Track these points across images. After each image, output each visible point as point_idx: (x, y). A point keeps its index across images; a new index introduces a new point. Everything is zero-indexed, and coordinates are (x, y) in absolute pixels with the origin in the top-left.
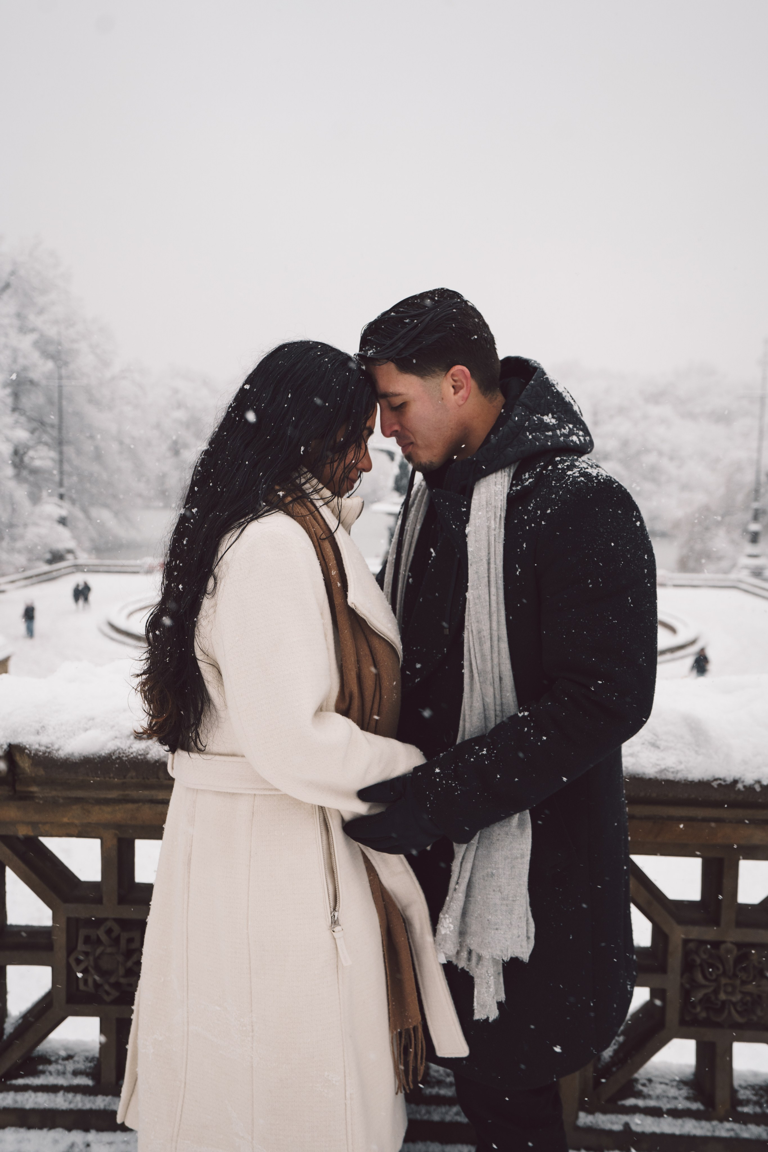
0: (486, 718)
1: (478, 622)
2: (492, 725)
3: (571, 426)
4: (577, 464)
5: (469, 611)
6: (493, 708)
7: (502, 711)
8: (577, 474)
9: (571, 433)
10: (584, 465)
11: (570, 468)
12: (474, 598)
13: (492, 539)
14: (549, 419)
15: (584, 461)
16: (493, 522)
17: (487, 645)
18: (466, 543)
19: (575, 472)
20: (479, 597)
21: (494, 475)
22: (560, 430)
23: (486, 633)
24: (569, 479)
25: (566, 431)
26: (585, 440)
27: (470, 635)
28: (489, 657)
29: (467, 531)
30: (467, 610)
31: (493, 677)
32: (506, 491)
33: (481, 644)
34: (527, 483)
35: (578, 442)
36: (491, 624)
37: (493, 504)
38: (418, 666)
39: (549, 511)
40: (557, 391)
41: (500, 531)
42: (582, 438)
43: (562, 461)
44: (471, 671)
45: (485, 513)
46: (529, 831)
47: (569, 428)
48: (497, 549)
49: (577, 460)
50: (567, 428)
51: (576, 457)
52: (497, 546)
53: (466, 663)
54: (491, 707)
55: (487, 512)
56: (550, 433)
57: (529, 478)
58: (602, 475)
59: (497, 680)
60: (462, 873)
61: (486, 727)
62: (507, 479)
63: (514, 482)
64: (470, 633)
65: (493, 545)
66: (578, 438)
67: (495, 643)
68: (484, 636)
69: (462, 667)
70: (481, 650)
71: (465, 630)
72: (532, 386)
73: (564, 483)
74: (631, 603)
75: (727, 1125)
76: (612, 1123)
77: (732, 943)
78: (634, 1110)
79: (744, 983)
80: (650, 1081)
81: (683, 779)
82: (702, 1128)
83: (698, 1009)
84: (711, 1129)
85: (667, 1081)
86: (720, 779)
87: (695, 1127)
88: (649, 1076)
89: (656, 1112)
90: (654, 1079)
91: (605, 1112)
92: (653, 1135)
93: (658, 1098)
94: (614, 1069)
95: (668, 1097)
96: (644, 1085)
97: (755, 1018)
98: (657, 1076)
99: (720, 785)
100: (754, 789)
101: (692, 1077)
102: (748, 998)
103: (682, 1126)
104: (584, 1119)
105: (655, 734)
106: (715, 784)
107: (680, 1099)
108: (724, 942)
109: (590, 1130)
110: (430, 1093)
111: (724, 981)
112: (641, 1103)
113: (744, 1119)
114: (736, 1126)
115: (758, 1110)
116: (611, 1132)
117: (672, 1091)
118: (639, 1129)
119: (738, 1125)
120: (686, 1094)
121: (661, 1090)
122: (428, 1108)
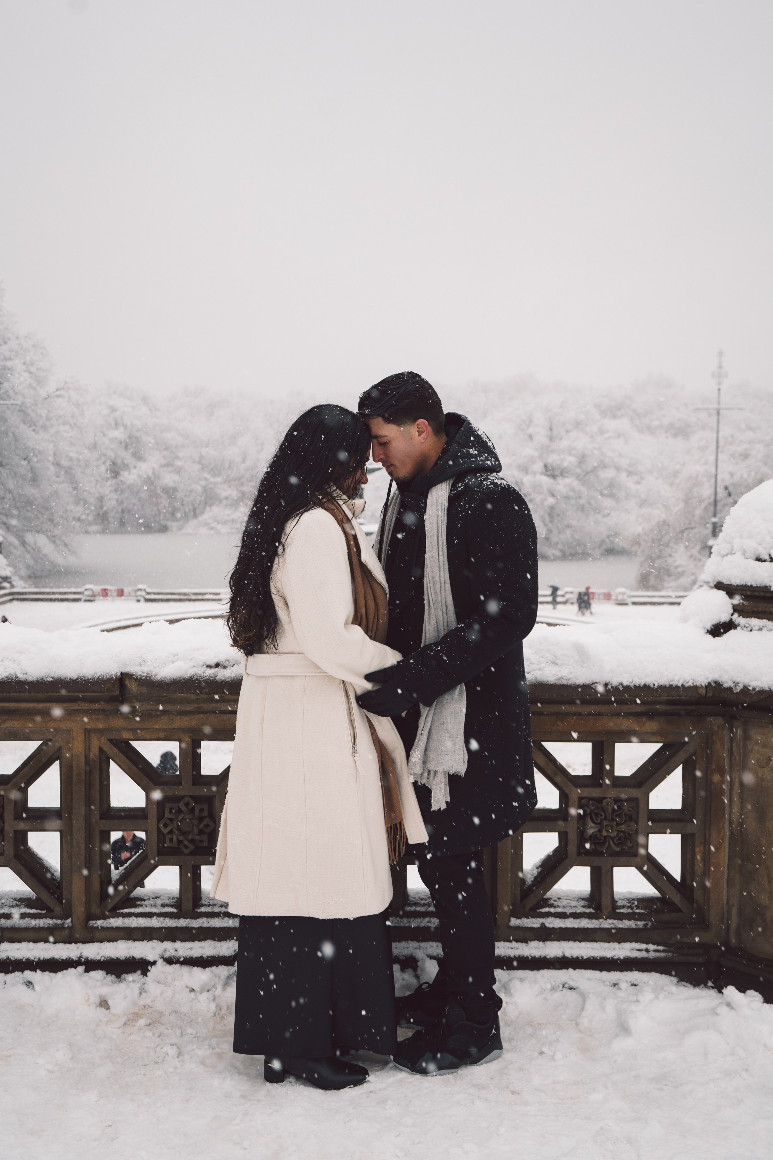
0: (438, 631)
1: (432, 572)
2: (442, 635)
3: (486, 455)
4: (489, 477)
5: (427, 566)
6: (442, 624)
7: (448, 626)
8: (489, 483)
9: (487, 459)
10: (494, 478)
11: (485, 480)
12: (429, 558)
13: (440, 522)
14: (473, 451)
15: (493, 476)
16: (440, 512)
17: (438, 585)
18: (425, 525)
19: (488, 482)
20: (433, 557)
21: (440, 484)
22: (480, 458)
23: (437, 579)
24: (484, 486)
25: (483, 458)
26: (495, 463)
27: (428, 580)
28: (439, 593)
29: (425, 518)
30: (425, 565)
31: (442, 606)
32: (448, 494)
33: (434, 586)
34: (460, 489)
35: (491, 465)
36: (440, 574)
37: (440, 502)
38: (397, 602)
39: (473, 505)
40: (478, 434)
41: (444, 518)
42: (493, 463)
43: (481, 476)
44: (429, 602)
45: (435, 507)
46: (465, 697)
47: (485, 456)
48: (443, 528)
49: (490, 475)
50: (484, 456)
51: (489, 474)
52: (443, 527)
53: (426, 598)
54: (441, 623)
55: (437, 506)
56: (474, 459)
57: (461, 486)
58: (503, 484)
59: (444, 607)
60: (426, 724)
61: (439, 636)
62: (448, 487)
63: (452, 489)
64: (428, 579)
65: (440, 526)
66: (491, 462)
67: (443, 584)
68: (436, 581)
69: (423, 600)
70: (434, 589)
71: (425, 577)
72: (462, 431)
73: (481, 489)
74: (522, 558)
75: (609, 921)
76: (533, 923)
77: (611, 798)
78: (548, 915)
79: (618, 824)
80: (559, 899)
81: (573, 683)
82: (592, 923)
84: (599, 924)
85: (571, 898)
87: (588, 923)
88: (559, 896)
89: (562, 916)
90: (561, 897)
91: (528, 917)
92: (560, 928)
93: (564, 907)
94: (534, 888)
95: (571, 907)
96: (555, 901)
97: (626, 848)
98: (564, 896)
100: (619, 688)
101: (588, 896)
102: (622, 834)
103: (579, 923)
104: (514, 922)
107: (579, 907)
108: (606, 798)
109: (518, 928)
110: (410, 910)
111: (605, 823)
112: (552, 910)
113: (621, 917)
114: (615, 922)
115: (630, 911)
116: (532, 929)
117: (574, 903)
118: (551, 926)
119: (616, 921)
120: (583, 904)
121: (566, 903)
122: (409, 920)
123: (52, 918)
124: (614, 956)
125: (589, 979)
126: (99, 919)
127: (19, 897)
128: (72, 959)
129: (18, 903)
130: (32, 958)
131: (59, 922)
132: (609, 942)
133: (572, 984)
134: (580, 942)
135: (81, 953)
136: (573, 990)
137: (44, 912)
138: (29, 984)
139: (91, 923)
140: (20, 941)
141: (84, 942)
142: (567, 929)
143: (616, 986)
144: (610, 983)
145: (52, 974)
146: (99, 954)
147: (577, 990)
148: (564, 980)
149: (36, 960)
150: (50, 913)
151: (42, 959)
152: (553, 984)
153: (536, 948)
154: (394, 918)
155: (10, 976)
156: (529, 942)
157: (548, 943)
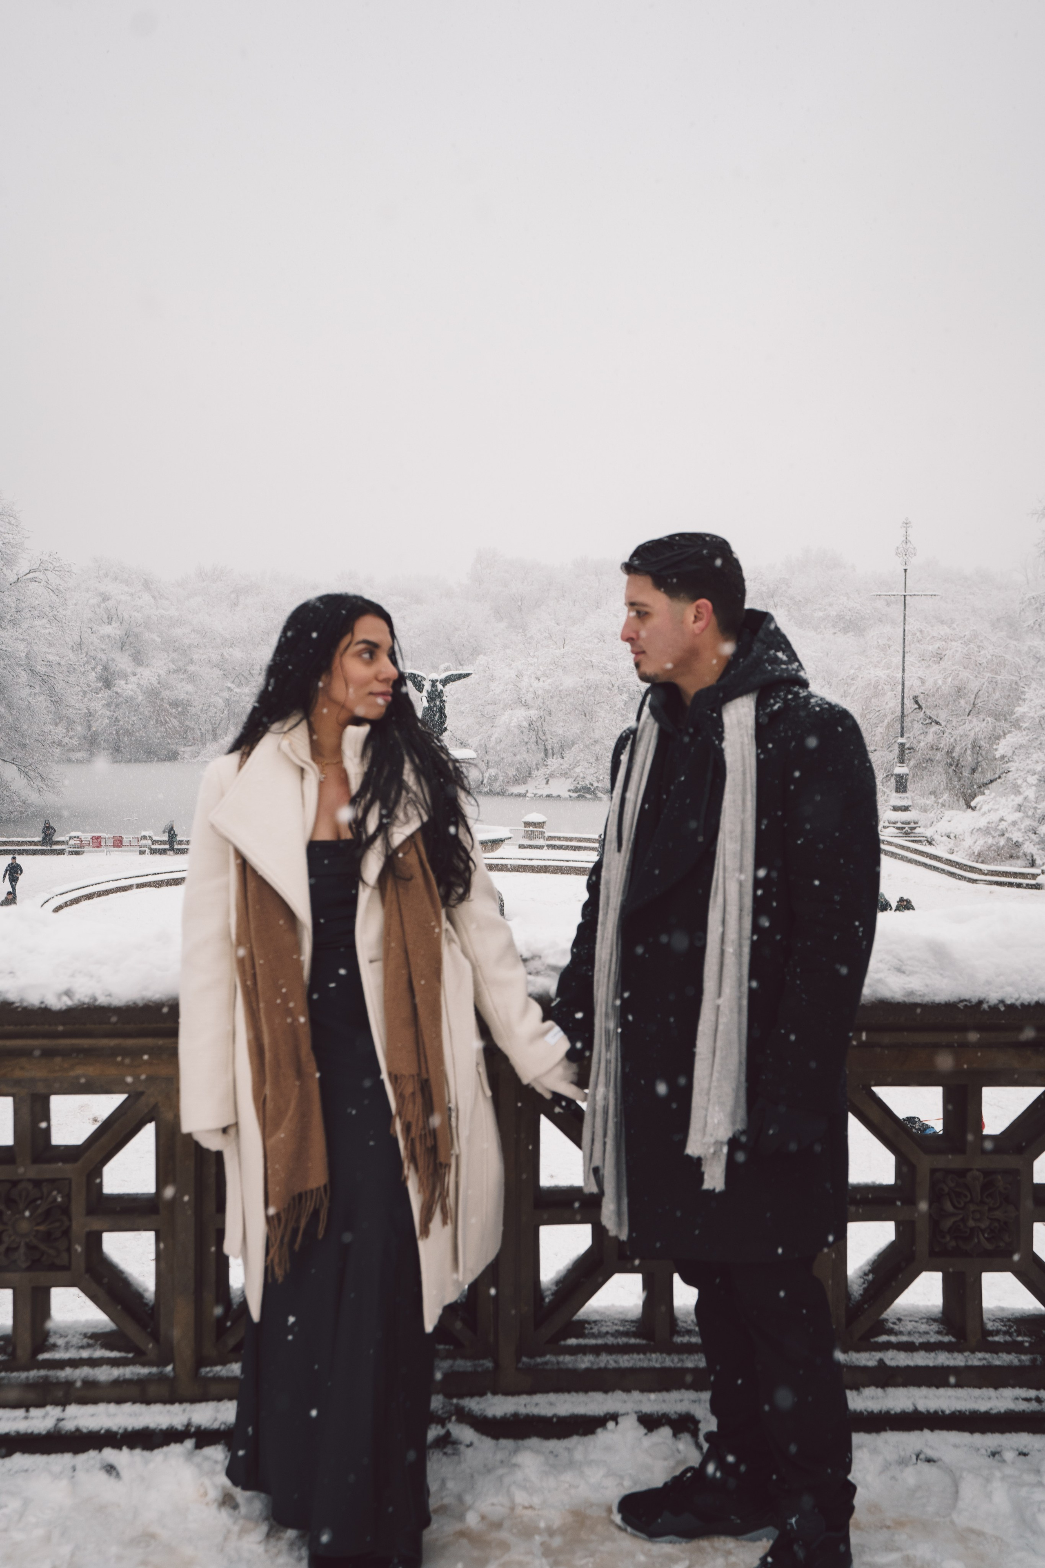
13: (747, 752)
16: (746, 738)
21: (740, 699)
22: (791, 666)
25: (795, 667)
32: (753, 713)
34: (776, 707)
37: (744, 723)
41: (753, 747)
45: (737, 731)
48: (751, 762)
52: (751, 759)
55: (740, 730)
56: (784, 667)
62: (752, 702)
65: (747, 758)
75: (980, 1355)
76: (866, 1360)
77: (978, 1170)
78: (887, 1346)
79: (991, 1209)
80: (900, 1320)
81: (930, 1001)
82: (955, 1359)
83: (948, 1238)
84: (964, 1359)
85: (917, 1319)
86: (965, 1000)
87: (948, 1359)
88: (898, 1316)
89: (908, 1347)
90: (902, 1318)
91: (858, 1350)
92: (908, 1367)
93: (909, 1333)
94: (866, 1306)
95: (919, 1333)
96: (894, 1323)
97: (1004, 1244)
99: (966, 1005)
100: (998, 1008)
101: (941, 1314)
103: (935, 1359)
105: (900, 960)
106: (961, 1005)
107: (932, 1333)
108: (970, 1170)
111: (972, 1207)
112: (893, 1339)
113: (995, 1348)
114: (988, 1356)
115: (1008, 1338)
116: (865, 1369)
117: (924, 1327)
118: (893, 1363)
119: (989, 1354)
120: (937, 1329)
121: (911, 1327)
122: (681, 1357)
123: (144, 1365)
124: (991, 1409)
125: (955, 1446)
126: (216, 1364)
127: (90, 1331)
128: (176, 1429)
129: (91, 1341)
130: (115, 1428)
131: (154, 1370)
132: (980, 1388)
133: (930, 1453)
134: (937, 1387)
135: (190, 1419)
136: (932, 1463)
137: (131, 1355)
138: (110, 1469)
139: (204, 1370)
140: (95, 1402)
141: (193, 1400)
142: (917, 1368)
143: (997, 1456)
144: (986, 1451)
145: (146, 1454)
146: (216, 1419)
147: (939, 1463)
148: (918, 1448)
149: (121, 1431)
150: (140, 1358)
151: (130, 1429)
152: (902, 1454)
153: (873, 1398)
154: (658, 1354)
155: (82, 1458)
156: (862, 1389)
157: (891, 1391)
